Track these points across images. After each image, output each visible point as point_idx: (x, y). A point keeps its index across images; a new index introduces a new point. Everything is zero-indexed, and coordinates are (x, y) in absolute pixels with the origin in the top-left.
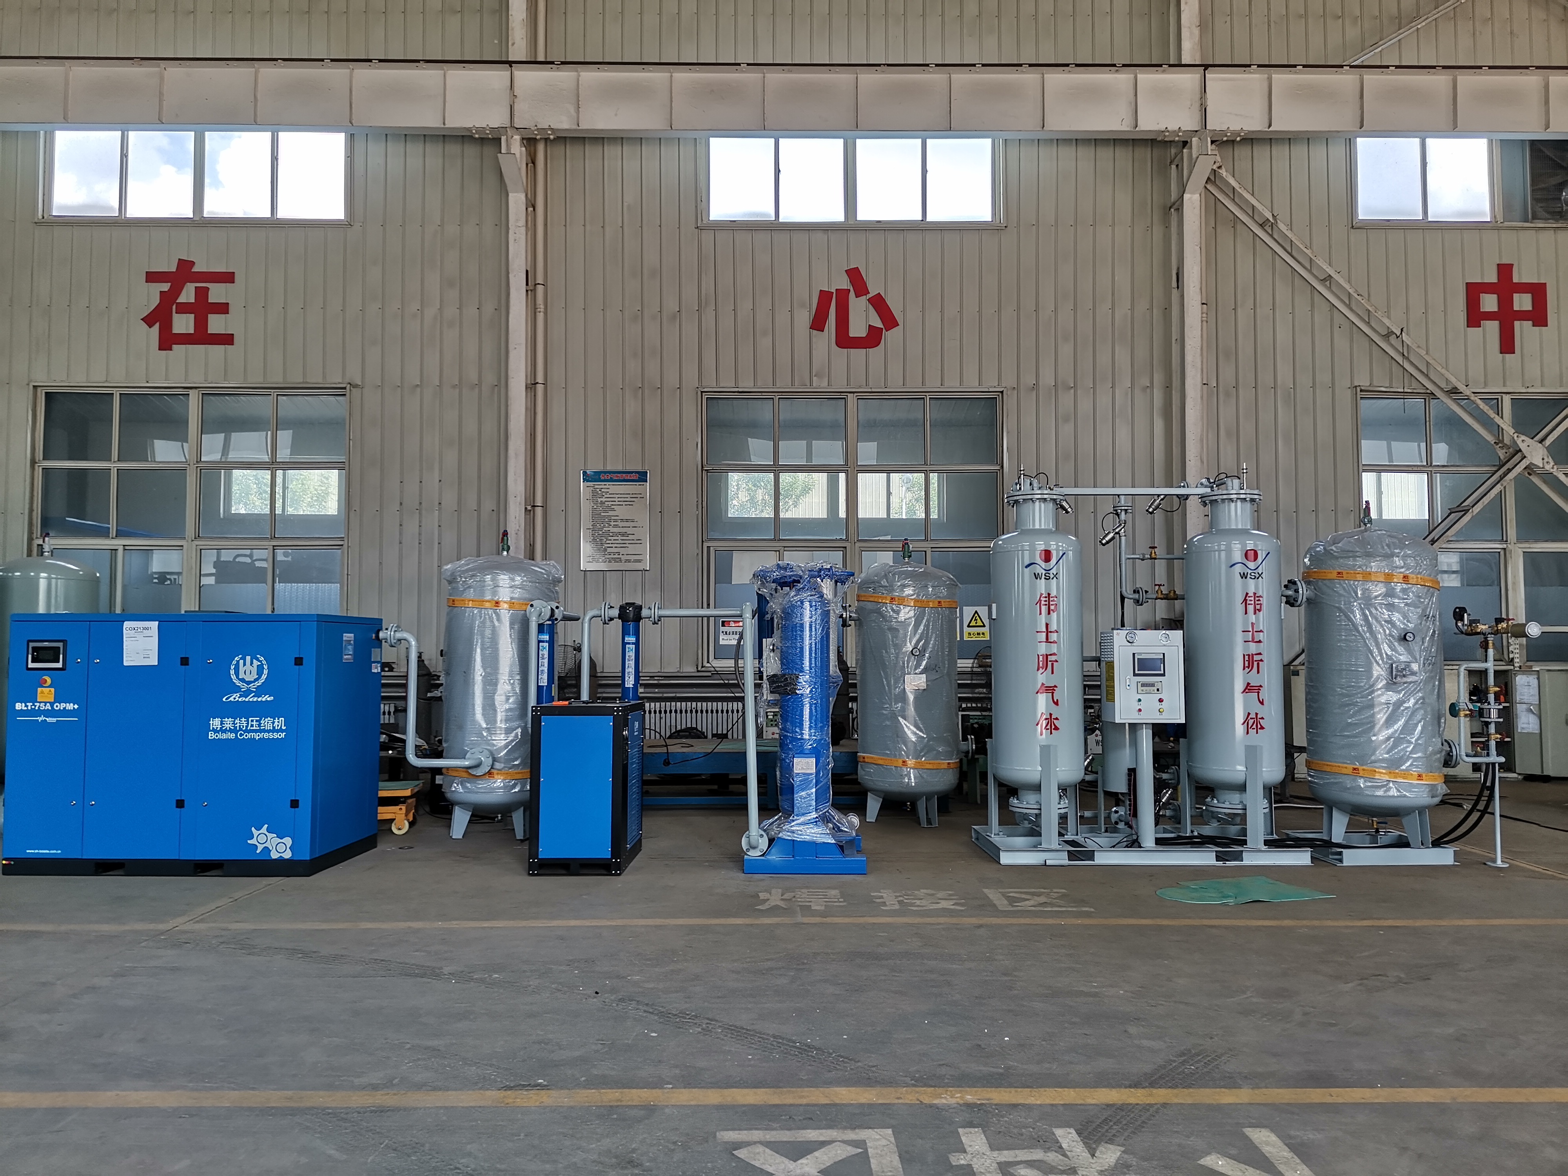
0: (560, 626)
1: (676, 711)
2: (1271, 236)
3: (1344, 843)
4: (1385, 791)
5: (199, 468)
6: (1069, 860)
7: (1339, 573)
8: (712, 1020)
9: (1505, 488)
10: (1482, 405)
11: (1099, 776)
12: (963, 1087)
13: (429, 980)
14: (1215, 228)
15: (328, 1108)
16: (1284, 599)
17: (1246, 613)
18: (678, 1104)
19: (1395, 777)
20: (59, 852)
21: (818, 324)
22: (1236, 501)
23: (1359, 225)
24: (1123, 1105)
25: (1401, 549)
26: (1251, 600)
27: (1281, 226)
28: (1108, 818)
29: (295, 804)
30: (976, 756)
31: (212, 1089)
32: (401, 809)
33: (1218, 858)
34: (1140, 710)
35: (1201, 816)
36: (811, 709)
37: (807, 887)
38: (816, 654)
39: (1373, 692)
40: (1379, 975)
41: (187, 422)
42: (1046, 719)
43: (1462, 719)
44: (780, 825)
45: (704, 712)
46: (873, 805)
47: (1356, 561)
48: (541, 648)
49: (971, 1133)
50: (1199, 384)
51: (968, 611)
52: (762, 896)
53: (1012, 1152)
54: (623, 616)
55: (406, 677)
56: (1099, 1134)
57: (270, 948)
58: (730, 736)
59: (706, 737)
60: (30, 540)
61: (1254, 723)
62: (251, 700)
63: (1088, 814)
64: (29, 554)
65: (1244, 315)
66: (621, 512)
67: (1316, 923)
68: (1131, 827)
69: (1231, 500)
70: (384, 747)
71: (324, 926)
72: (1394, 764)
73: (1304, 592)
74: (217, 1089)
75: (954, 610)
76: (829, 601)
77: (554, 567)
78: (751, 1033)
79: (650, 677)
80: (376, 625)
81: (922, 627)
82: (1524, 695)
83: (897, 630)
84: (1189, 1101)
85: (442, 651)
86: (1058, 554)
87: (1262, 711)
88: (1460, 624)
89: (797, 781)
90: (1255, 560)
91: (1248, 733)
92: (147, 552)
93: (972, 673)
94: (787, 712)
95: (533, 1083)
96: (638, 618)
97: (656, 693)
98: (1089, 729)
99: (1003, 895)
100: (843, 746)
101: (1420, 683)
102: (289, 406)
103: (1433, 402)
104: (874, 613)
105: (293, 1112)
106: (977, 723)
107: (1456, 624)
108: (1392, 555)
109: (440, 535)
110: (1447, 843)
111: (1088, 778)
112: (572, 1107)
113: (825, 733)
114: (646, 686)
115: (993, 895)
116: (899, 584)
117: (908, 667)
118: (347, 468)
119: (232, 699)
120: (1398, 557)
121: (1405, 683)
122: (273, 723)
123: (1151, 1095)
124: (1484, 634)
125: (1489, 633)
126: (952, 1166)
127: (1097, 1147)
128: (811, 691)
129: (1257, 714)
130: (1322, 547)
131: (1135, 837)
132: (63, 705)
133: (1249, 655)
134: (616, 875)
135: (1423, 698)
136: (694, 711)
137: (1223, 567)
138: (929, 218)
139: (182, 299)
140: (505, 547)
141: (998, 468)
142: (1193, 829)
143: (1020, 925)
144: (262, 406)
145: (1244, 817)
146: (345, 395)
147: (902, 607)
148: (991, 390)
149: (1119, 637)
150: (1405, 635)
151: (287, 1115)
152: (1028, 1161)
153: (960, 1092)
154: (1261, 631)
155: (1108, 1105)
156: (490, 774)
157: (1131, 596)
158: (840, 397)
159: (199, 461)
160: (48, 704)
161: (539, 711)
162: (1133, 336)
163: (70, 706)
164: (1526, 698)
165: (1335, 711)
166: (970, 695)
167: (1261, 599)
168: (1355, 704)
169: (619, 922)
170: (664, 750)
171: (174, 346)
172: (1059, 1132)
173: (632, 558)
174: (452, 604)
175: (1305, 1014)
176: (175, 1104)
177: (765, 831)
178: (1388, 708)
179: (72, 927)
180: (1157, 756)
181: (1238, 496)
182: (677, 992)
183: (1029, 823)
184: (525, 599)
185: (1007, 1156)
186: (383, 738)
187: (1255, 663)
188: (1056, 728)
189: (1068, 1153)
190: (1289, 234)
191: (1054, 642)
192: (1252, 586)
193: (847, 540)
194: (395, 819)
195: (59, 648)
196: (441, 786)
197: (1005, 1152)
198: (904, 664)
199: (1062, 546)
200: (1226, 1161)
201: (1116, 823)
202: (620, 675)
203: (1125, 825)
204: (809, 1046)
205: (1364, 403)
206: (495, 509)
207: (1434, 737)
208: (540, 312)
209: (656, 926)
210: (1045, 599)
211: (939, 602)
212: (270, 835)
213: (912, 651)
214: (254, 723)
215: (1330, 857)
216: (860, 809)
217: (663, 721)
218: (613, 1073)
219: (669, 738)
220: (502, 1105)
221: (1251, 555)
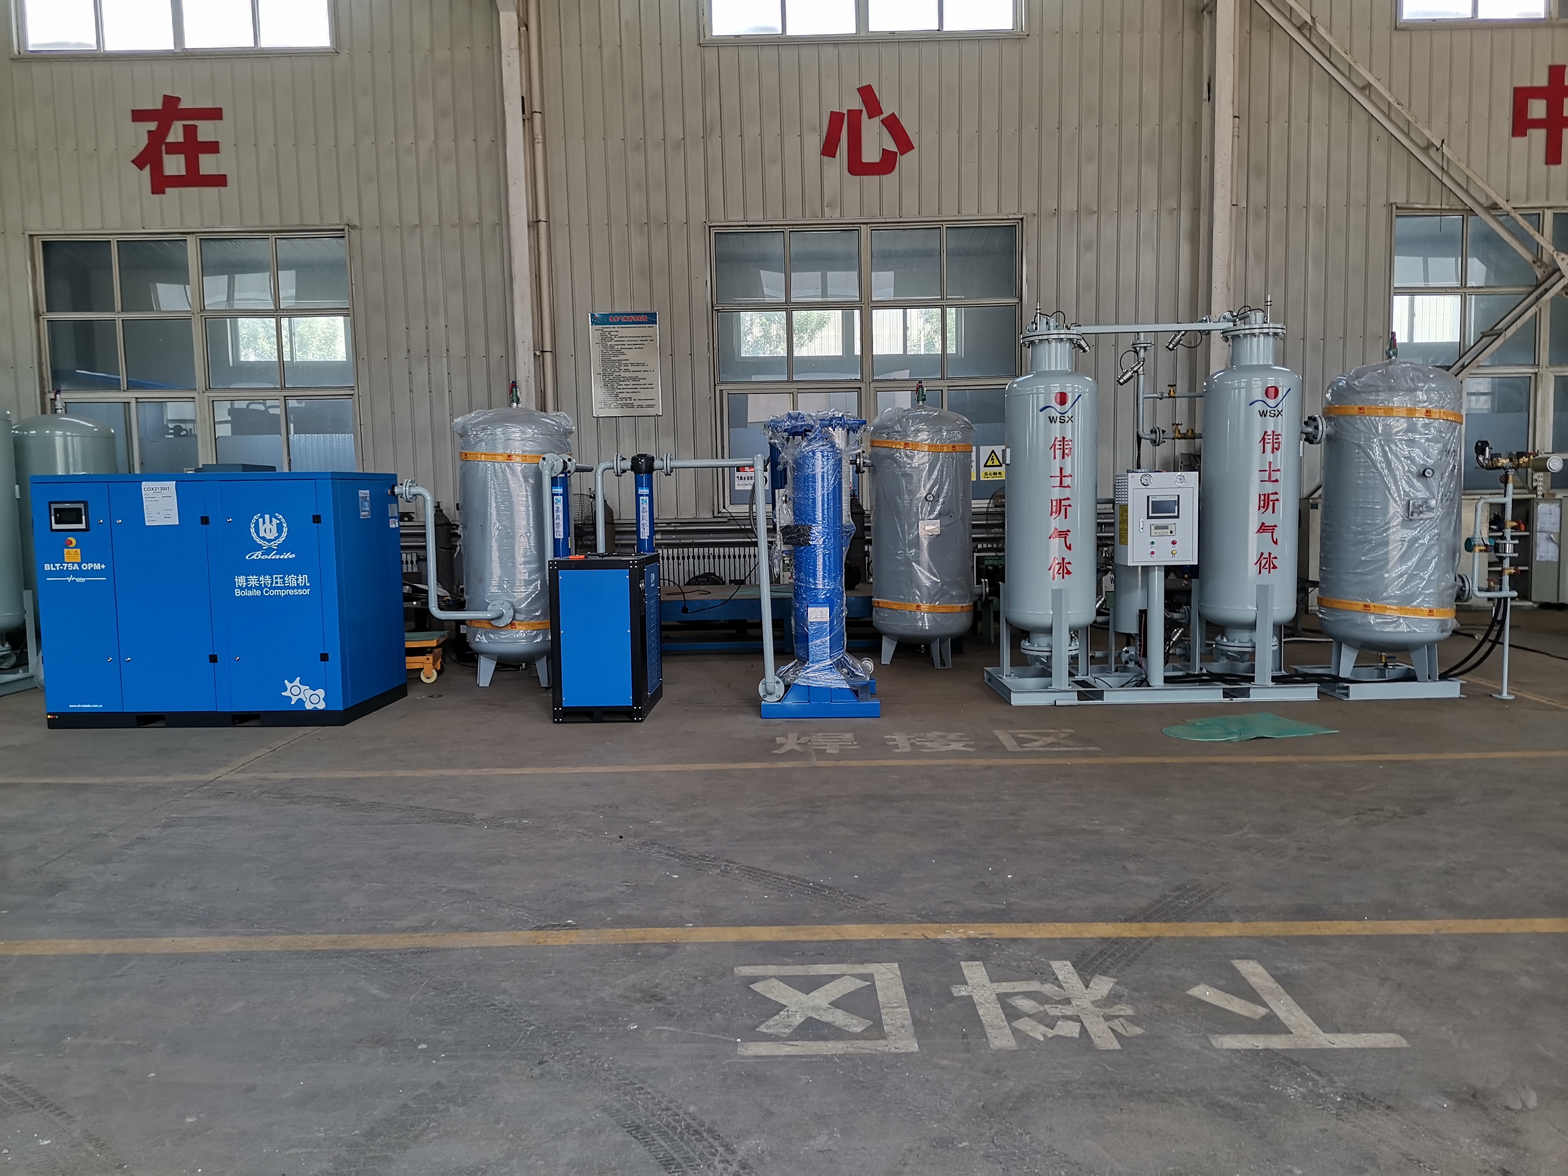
0: (575, 478)
1: (694, 557)
2: (1309, 40)
3: (1352, 678)
4: (1395, 627)
5: (203, 318)
6: (1079, 699)
7: (1360, 409)
8: (730, 862)
9: (1540, 310)
10: (1522, 221)
11: (1111, 617)
12: (966, 923)
13: (463, 826)
14: (1250, 33)
15: (371, 950)
16: (1304, 436)
17: (1264, 452)
18: (698, 941)
19: (1406, 614)
20: (101, 706)
21: (829, 149)
22: (1259, 336)
23: (1403, 26)
24: (1118, 938)
25: (1425, 383)
26: (1269, 439)
27: (1321, 30)
28: (1118, 658)
29: (324, 657)
30: (990, 598)
31: (261, 934)
32: (428, 659)
33: (1226, 695)
34: (1153, 553)
35: (1211, 653)
36: (824, 559)
37: (823, 731)
38: (828, 505)
39: (1388, 529)
40: (1376, 810)
41: (187, 267)
42: (1059, 564)
43: (1477, 554)
44: (796, 671)
45: (722, 557)
46: (888, 649)
47: (1379, 396)
48: (555, 501)
49: (972, 966)
50: (1228, 205)
51: (985, 451)
52: (779, 740)
53: (1011, 984)
54: (635, 467)
55: (424, 527)
56: (1094, 967)
57: (310, 796)
58: (747, 582)
59: (724, 583)
60: (43, 394)
61: (1267, 563)
62: (273, 557)
63: (1098, 654)
64: (44, 412)
65: (1277, 129)
66: (632, 355)
67: (1318, 758)
68: (1140, 666)
69: (1254, 335)
70: (408, 598)
71: (360, 775)
72: (1405, 600)
73: (1324, 428)
74: (266, 934)
75: (969, 454)
76: (841, 450)
77: (565, 418)
78: (767, 874)
79: (667, 523)
80: (391, 481)
81: (936, 473)
82: (1545, 524)
83: (910, 475)
84: (1182, 934)
85: (458, 505)
86: (1073, 396)
87: (1275, 551)
88: (1481, 458)
89: (811, 632)
90: (1275, 398)
91: (1260, 573)
92: (161, 404)
93: (987, 513)
94: (801, 562)
95: (562, 923)
96: (650, 469)
97: (674, 539)
98: (1102, 571)
99: (1012, 736)
100: (858, 590)
101: (1436, 520)
102: (289, 249)
103: (1471, 218)
104: (889, 459)
105: (338, 954)
106: (991, 565)
107: (1477, 458)
108: (1416, 389)
109: (450, 382)
110: (1455, 676)
111: (1101, 619)
112: (599, 946)
113: (838, 582)
114: (664, 532)
115: (1003, 736)
116: (913, 429)
117: (921, 513)
118: (351, 314)
119: (254, 557)
120: (1422, 391)
121: (1422, 519)
122: (297, 580)
123: (1146, 929)
124: (1504, 469)
125: (1510, 468)
126: (954, 998)
127: (1091, 978)
128: (824, 542)
129: (1270, 554)
130: (1345, 382)
131: (1144, 676)
132: (90, 566)
133: (1265, 495)
134: (638, 721)
135: (1438, 534)
136: (711, 557)
137: (1243, 406)
138: (946, 28)
139: (171, 138)
140: (515, 398)
141: (1017, 300)
142: (1202, 666)
143: (1027, 765)
144: (262, 250)
145: (1252, 655)
146: (344, 237)
147: (916, 452)
148: (1010, 217)
149: (1134, 480)
150: (1424, 472)
151: (332, 957)
152: (1026, 992)
153: (964, 927)
154: (1278, 470)
155: (1103, 939)
156: (512, 625)
157: (1147, 437)
158: (852, 229)
159: (203, 310)
160: (76, 565)
161: (556, 565)
162: (1160, 153)
163: (97, 566)
164: (1547, 527)
165: (1349, 549)
166: (986, 536)
167: (1280, 437)
168: (1370, 542)
169: (641, 768)
170: (681, 597)
171: (168, 190)
172: (1055, 965)
173: (645, 403)
174: (465, 457)
175: (1300, 849)
176: (227, 950)
177: (781, 677)
178: (1403, 545)
179: (120, 779)
180: (1169, 594)
181: (1262, 331)
182: (697, 835)
183: (1041, 665)
184: (537, 452)
185: (1005, 987)
186: (407, 589)
187: (1271, 503)
188: (1069, 573)
189: (1063, 985)
190: (1327, 37)
191: (1068, 487)
192: (1271, 424)
193: (861, 381)
194: (423, 669)
195: (81, 509)
196: (465, 634)
197: (1004, 984)
198: (917, 509)
199: (1078, 387)
200: (1213, 991)
201: (1127, 662)
202: (635, 521)
203: (1136, 664)
204: (822, 886)
205: (1399, 223)
206: (503, 355)
207: (1447, 573)
208: (538, 143)
209: (677, 772)
210: (1059, 443)
211: (953, 447)
212: (303, 688)
213: (926, 496)
214: (279, 580)
215: (1337, 691)
216: (874, 652)
217: (681, 567)
218: (636, 913)
219: (688, 584)
220: (534, 944)
221: (1272, 392)
